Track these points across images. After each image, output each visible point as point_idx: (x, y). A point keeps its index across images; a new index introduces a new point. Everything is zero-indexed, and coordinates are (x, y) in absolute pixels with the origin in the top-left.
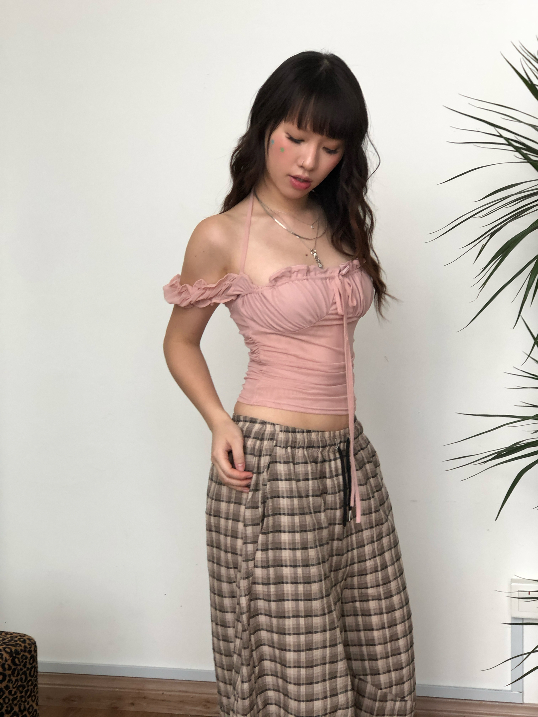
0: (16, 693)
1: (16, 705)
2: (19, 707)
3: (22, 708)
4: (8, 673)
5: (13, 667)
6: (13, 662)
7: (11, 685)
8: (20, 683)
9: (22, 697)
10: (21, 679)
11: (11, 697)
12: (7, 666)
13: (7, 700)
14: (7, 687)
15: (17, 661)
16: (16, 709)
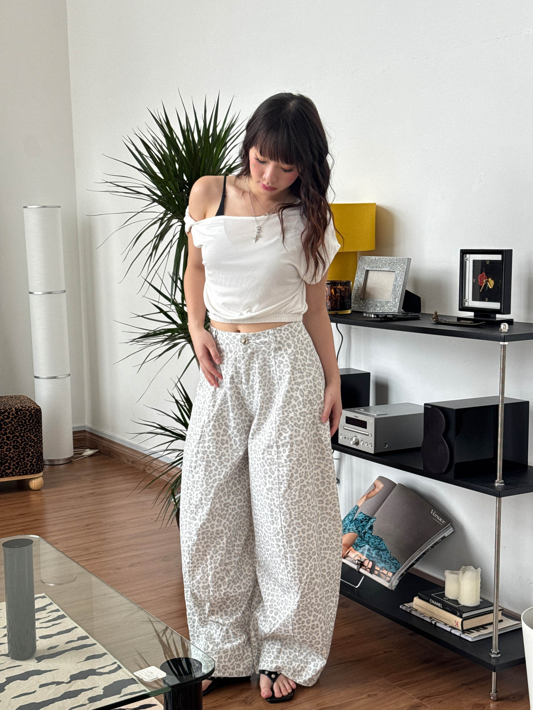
0: (17, 427)
1: (17, 432)
2: (20, 434)
3: (22, 435)
4: (11, 416)
5: (15, 415)
6: (17, 413)
7: (13, 423)
8: (20, 423)
9: (21, 430)
10: (22, 422)
11: (13, 428)
12: (11, 413)
13: (10, 428)
14: (10, 422)
15: (19, 413)
16: (17, 434)
